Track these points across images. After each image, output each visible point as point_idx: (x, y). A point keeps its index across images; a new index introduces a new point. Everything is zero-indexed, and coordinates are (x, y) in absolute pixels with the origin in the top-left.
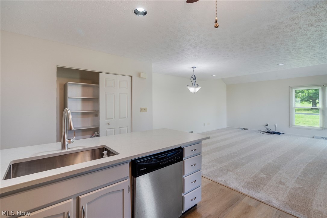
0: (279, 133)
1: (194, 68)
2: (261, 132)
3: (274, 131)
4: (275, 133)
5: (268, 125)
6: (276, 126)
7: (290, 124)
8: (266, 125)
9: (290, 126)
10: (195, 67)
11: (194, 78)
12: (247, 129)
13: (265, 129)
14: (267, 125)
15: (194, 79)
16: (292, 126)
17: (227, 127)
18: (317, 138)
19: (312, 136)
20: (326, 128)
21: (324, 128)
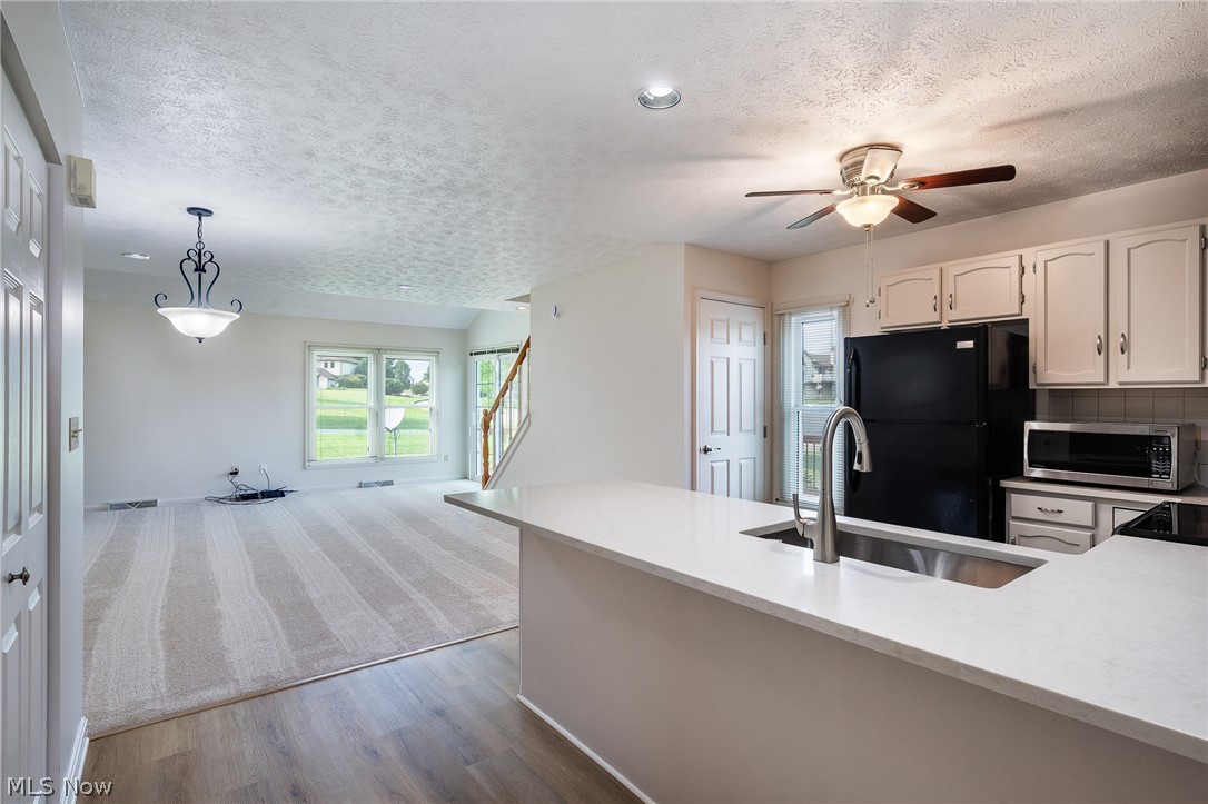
0: (278, 491)
1: (200, 212)
3: (263, 488)
5: (240, 471)
7: (305, 461)
8: (232, 473)
9: (308, 464)
12: (151, 504)
13: (225, 488)
14: (235, 473)
15: (200, 269)
16: (311, 464)
18: (367, 485)
19: (357, 484)
20: (382, 459)
21: (378, 459)
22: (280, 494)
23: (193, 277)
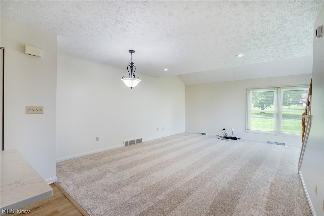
0: (236, 138)
1: (132, 52)
2: (218, 137)
3: (231, 136)
4: (232, 138)
5: (226, 129)
6: (233, 131)
7: (246, 129)
8: (223, 130)
9: (247, 130)
10: (134, 52)
11: (132, 66)
12: (205, 134)
13: (222, 134)
14: (224, 130)
15: (132, 68)
16: (248, 130)
17: (185, 132)
18: (272, 143)
19: (267, 142)
20: (279, 133)
21: (278, 133)
22: (236, 139)
23: (130, 70)
